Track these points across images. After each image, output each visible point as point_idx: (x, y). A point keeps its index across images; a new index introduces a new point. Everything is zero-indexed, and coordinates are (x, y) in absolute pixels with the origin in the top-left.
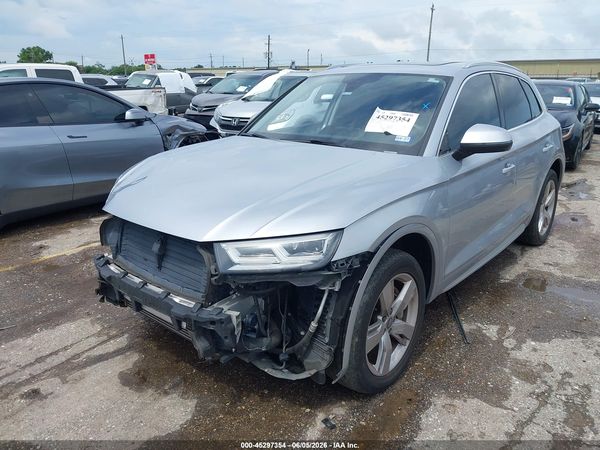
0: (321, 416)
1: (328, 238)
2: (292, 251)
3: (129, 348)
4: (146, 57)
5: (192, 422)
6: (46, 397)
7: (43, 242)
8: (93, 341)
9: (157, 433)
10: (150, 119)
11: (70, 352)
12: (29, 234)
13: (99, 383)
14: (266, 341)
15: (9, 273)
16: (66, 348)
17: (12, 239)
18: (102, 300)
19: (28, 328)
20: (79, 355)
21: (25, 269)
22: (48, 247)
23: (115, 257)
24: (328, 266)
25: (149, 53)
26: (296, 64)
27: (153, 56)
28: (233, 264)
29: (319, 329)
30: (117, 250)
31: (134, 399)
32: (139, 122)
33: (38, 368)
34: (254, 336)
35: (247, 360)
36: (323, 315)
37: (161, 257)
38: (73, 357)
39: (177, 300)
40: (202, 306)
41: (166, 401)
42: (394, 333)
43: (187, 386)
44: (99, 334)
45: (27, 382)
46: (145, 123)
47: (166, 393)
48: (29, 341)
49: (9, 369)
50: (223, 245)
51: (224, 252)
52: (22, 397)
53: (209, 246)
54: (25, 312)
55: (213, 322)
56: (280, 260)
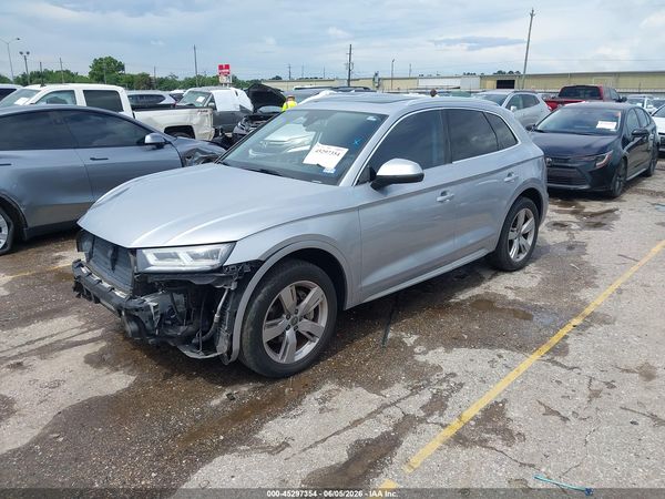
0: (228, 391)
1: (223, 248)
2: (195, 257)
3: (101, 338)
4: (221, 67)
5: (128, 389)
6: (25, 368)
7: (62, 253)
8: (76, 331)
9: (99, 394)
10: (170, 143)
11: (55, 338)
12: (53, 246)
13: (68, 360)
14: (182, 328)
15: (26, 277)
16: (52, 336)
17: (37, 249)
18: (78, 296)
19: (27, 320)
20: (59, 341)
21: (38, 275)
22: (65, 257)
23: (88, 261)
24: (221, 269)
25: (224, 64)
26: (380, 76)
27: (227, 67)
28: (149, 265)
29: (221, 320)
30: (90, 256)
31: (91, 371)
32: (159, 146)
33: (26, 349)
34: (169, 322)
35: (172, 344)
36: (223, 309)
37: (114, 261)
38: (56, 342)
39: (118, 293)
40: (131, 298)
41: (115, 374)
42: (300, 330)
43: (135, 365)
44: (82, 327)
45: (15, 357)
46: (166, 146)
47: (117, 370)
48: (26, 329)
49: (5, 348)
50: (144, 251)
51: (145, 256)
52: (8, 367)
53: (134, 251)
54: (30, 308)
55: (137, 310)
56: (185, 263)
